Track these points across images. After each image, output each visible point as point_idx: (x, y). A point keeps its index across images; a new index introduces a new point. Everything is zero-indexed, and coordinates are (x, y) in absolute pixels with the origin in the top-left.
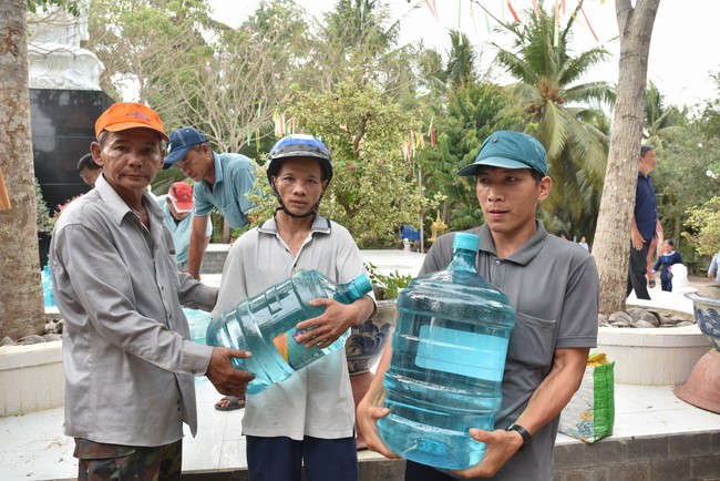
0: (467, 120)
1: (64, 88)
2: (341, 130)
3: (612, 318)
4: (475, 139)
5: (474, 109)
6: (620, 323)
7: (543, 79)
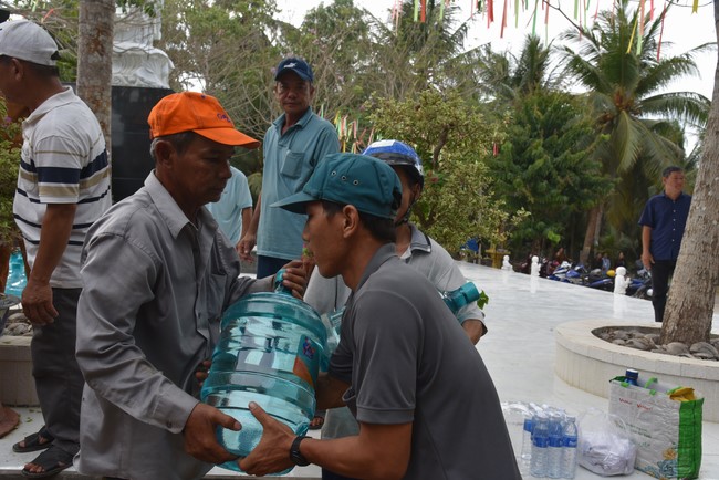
0: (534, 129)
1: (135, 85)
2: (420, 139)
3: (693, 348)
4: (540, 149)
5: (542, 118)
6: (704, 355)
7: (618, 88)
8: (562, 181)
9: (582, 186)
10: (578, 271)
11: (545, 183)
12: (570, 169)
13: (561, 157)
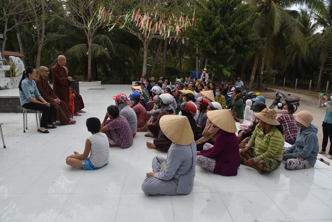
4: (218, 21)
5: (221, 3)
8: (232, 41)
9: (244, 43)
11: (221, 42)
12: (237, 33)
13: (232, 26)
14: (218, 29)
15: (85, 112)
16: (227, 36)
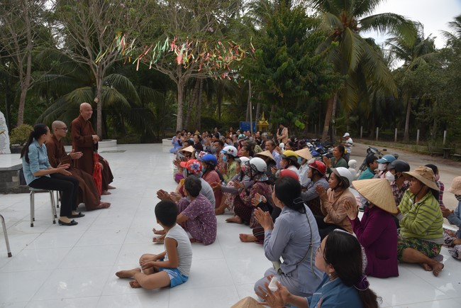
0: (280, 39)
4: (285, 54)
5: (286, 29)
7: (342, 13)
8: (303, 79)
9: (320, 83)
10: (318, 151)
11: (290, 81)
13: (302, 60)
14: (285, 64)
15: (115, 188)
16: (297, 73)
